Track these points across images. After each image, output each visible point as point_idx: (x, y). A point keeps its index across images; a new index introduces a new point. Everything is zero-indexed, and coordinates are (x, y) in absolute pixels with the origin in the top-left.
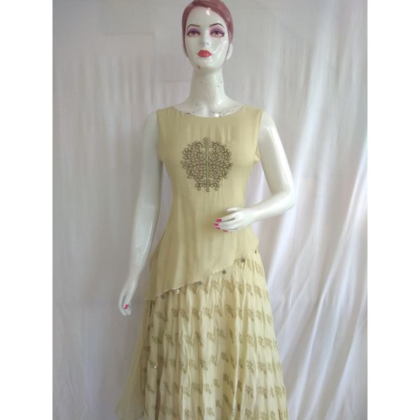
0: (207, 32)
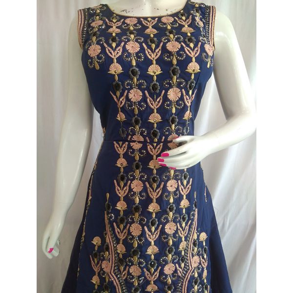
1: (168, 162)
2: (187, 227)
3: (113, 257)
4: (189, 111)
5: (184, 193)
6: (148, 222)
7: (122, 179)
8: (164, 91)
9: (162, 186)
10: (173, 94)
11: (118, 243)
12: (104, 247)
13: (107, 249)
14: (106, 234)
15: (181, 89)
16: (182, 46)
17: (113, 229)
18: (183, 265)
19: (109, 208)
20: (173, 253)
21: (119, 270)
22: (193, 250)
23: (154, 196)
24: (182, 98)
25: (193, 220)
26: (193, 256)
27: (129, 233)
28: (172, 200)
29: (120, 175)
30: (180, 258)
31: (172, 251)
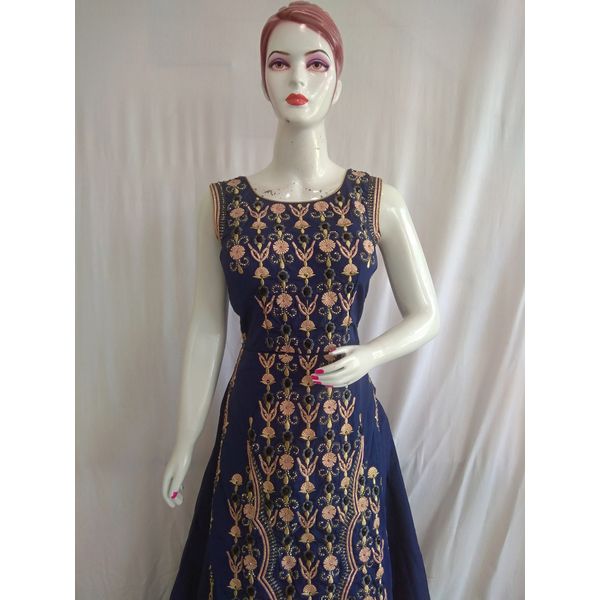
0: (302, 64)
1: (323, 379)
2: (351, 459)
3: (258, 499)
4: (348, 317)
5: (346, 415)
6: (301, 452)
7: (269, 399)
8: (317, 296)
9: (317, 408)
10: (328, 299)
11: (264, 480)
12: (247, 486)
13: (251, 488)
14: (249, 470)
15: (337, 293)
16: (337, 245)
17: (258, 463)
18: (346, 508)
19: (252, 436)
20: (333, 492)
21: (267, 516)
22: (359, 489)
23: (308, 420)
24: (339, 303)
25: (358, 450)
26: (359, 497)
27: (279, 467)
28: (330, 425)
29: (266, 395)
30: (342, 499)
31: (332, 488)
